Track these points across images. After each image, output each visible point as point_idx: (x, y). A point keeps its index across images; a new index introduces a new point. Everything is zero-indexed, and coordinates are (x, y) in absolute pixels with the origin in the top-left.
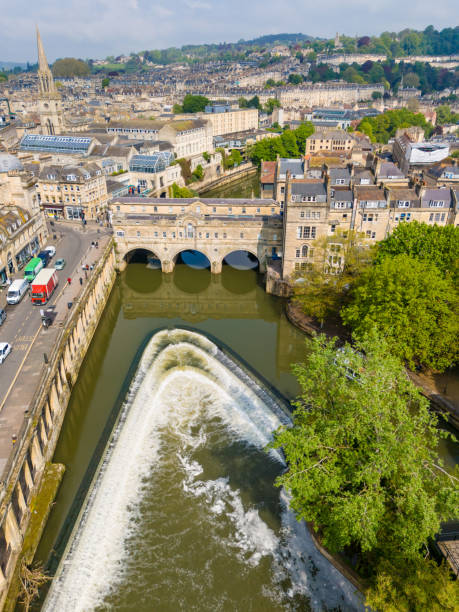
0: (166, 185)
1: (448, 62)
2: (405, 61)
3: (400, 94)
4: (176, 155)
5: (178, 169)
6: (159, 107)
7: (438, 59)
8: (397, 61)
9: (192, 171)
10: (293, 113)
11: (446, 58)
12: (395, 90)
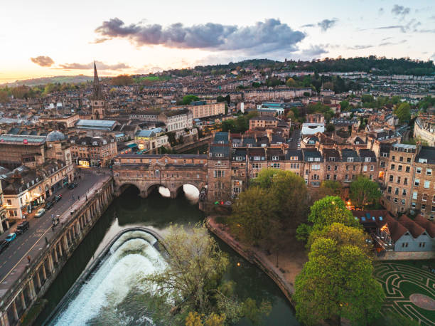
0: (156, 147)
1: (353, 75)
2: (326, 75)
3: (321, 93)
4: (167, 130)
5: (166, 138)
6: (168, 102)
7: (346, 74)
8: (320, 75)
9: (176, 138)
10: (251, 104)
11: (351, 73)
12: (319, 91)
